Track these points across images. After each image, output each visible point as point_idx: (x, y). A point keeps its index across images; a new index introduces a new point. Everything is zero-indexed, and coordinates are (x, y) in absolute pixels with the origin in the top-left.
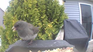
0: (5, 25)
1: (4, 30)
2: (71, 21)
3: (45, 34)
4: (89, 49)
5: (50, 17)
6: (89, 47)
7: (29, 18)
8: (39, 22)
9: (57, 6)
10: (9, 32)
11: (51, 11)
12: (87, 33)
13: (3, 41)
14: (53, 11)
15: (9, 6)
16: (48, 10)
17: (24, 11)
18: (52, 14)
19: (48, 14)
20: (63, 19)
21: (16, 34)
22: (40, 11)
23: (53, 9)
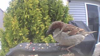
0: (5, 26)
1: (4, 32)
2: (76, 23)
3: (48, 37)
4: (96, 53)
5: (54, 18)
6: (95, 50)
7: (30, 19)
8: (41, 23)
9: (61, 6)
10: (9, 34)
11: (54, 12)
12: (93, 36)
13: (3, 43)
14: (57, 11)
15: (9, 7)
16: (51, 10)
17: (25, 12)
18: (55, 15)
19: (51, 15)
20: (68, 21)
21: (16, 37)
22: (42, 12)
23: (56, 10)
